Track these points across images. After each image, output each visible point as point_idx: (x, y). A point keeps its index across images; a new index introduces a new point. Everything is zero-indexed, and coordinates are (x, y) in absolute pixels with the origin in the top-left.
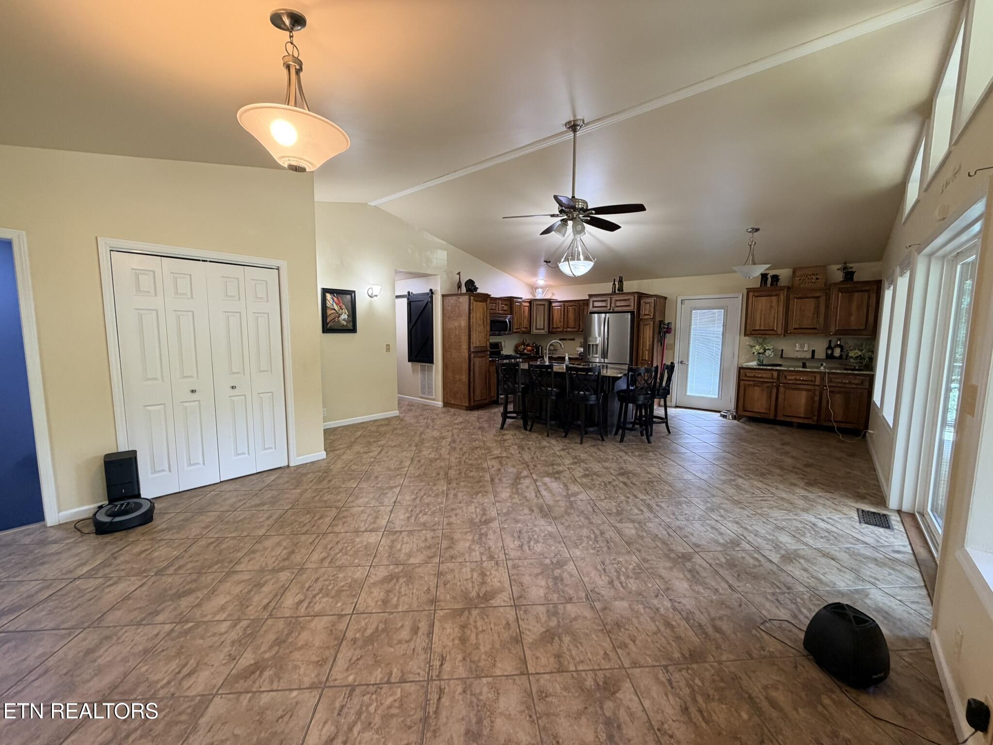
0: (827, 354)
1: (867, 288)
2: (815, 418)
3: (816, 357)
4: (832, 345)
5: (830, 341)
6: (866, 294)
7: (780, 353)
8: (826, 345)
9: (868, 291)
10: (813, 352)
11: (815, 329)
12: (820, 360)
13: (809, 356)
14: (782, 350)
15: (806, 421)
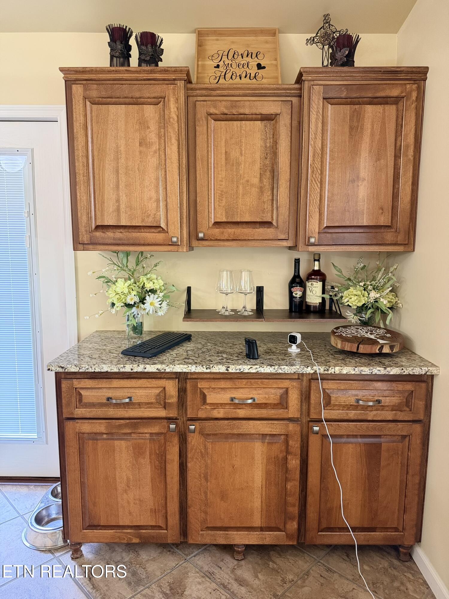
0: (291, 297)
1: (395, 92)
2: (293, 526)
3: (267, 305)
4: (303, 273)
5: (297, 262)
6: (391, 110)
7: (185, 296)
8: (288, 273)
9: (396, 101)
10: (260, 291)
11: (268, 224)
12: (276, 315)
13: (252, 304)
14: (189, 289)
15: (268, 538)
